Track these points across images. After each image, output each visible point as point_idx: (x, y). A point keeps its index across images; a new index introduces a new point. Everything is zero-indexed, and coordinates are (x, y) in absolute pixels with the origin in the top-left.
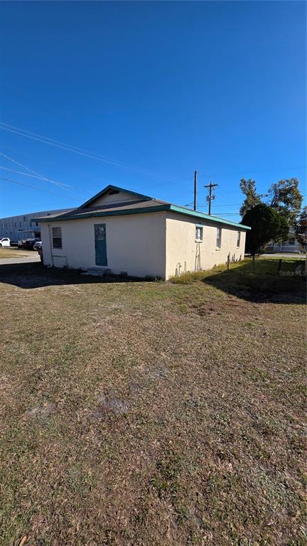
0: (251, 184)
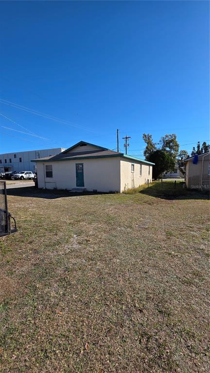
0: (149, 137)
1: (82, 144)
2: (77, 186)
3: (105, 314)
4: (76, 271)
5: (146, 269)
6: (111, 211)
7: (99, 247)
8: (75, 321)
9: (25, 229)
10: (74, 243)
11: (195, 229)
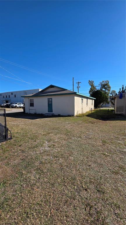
0: (92, 82)
1: (52, 86)
2: (48, 112)
3: (64, 191)
4: (47, 164)
5: (90, 163)
6: (68, 127)
7: (61, 150)
8: (45, 195)
9: (17, 138)
10: (46, 146)
11: (121, 139)
